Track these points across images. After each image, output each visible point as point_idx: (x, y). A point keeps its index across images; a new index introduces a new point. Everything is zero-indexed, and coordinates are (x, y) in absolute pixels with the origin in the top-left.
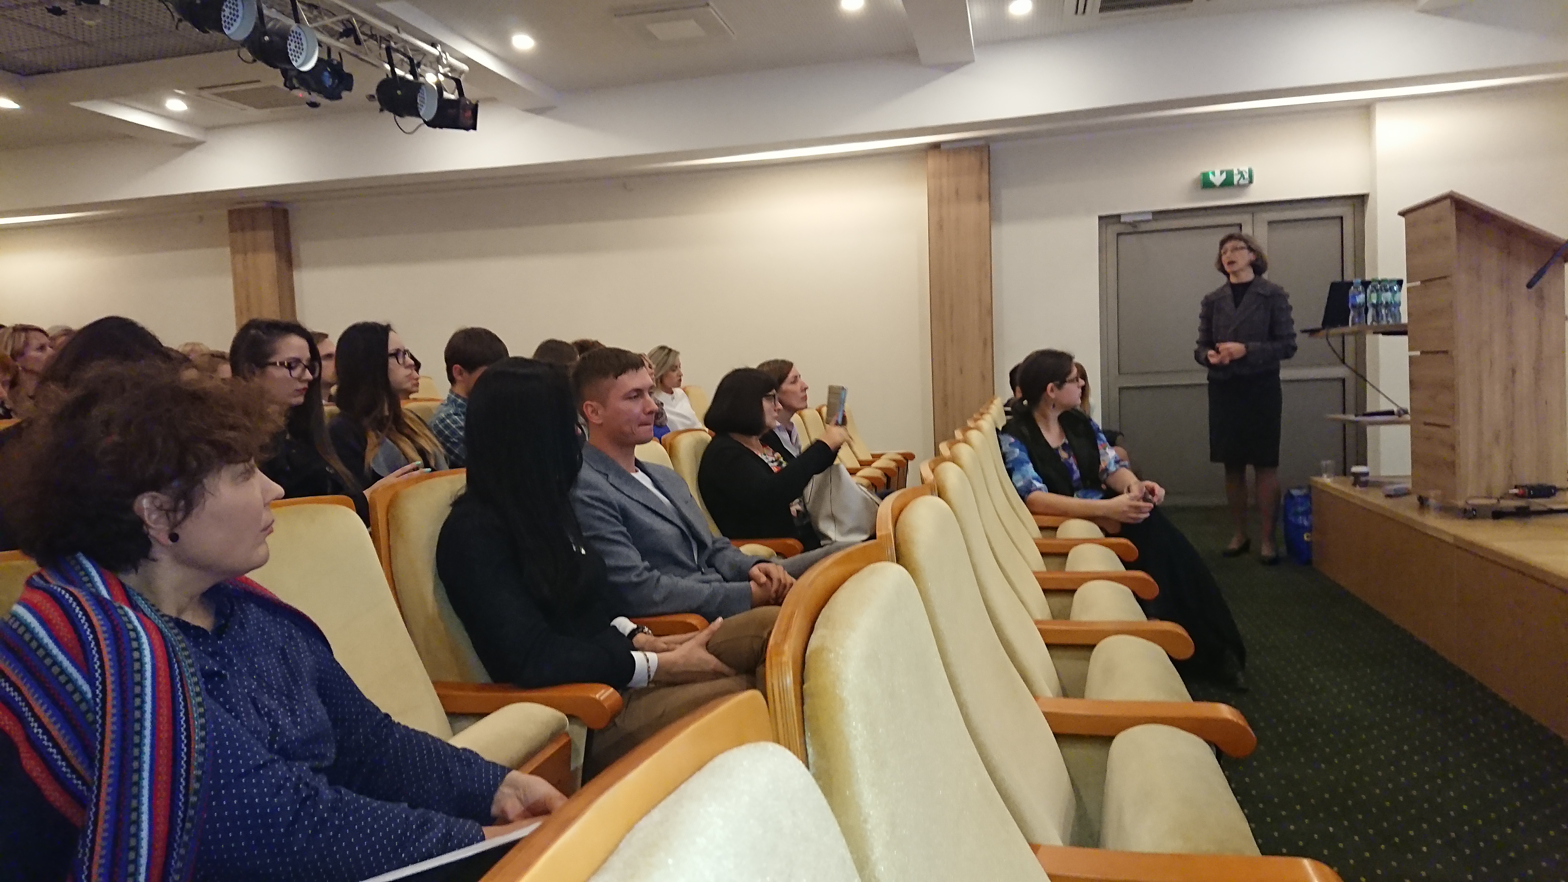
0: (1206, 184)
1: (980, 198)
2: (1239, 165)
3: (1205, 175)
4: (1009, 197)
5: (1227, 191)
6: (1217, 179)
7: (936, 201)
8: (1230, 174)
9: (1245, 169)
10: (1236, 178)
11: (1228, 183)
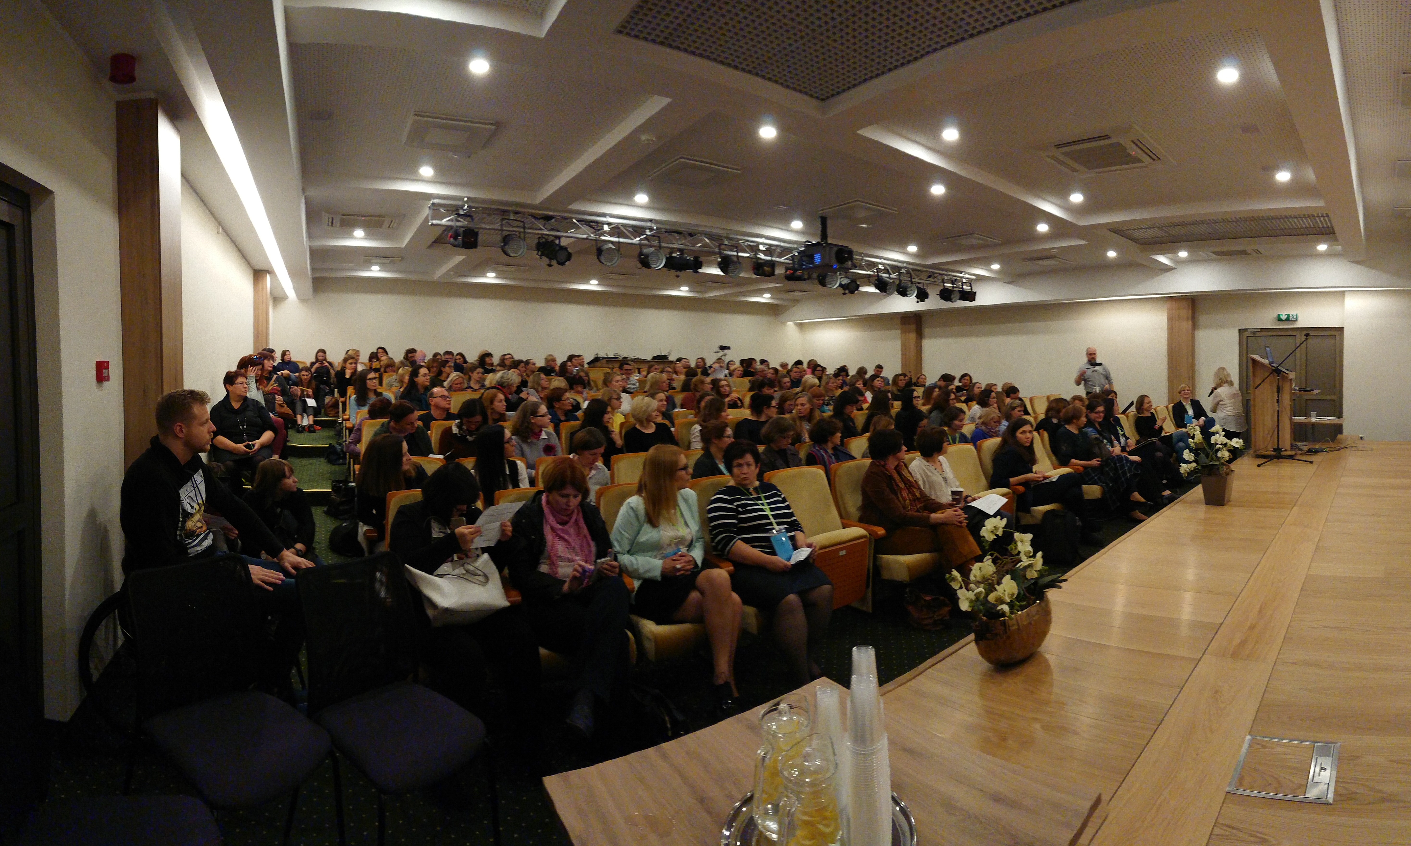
0: (1279, 319)
1: (1188, 319)
2: (1292, 312)
3: (1279, 315)
4: (1202, 319)
5: (1286, 322)
6: (1284, 317)
7: (1170, 319)
8: (1288, 315)
9: (1294, 314)
10: (1291, 318)
11: (1288, 319)
